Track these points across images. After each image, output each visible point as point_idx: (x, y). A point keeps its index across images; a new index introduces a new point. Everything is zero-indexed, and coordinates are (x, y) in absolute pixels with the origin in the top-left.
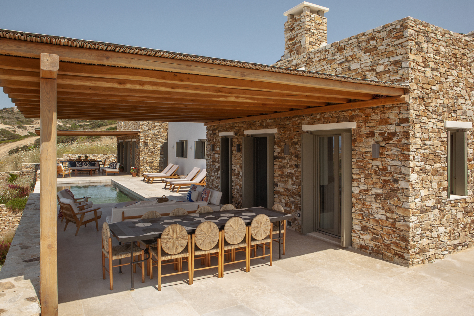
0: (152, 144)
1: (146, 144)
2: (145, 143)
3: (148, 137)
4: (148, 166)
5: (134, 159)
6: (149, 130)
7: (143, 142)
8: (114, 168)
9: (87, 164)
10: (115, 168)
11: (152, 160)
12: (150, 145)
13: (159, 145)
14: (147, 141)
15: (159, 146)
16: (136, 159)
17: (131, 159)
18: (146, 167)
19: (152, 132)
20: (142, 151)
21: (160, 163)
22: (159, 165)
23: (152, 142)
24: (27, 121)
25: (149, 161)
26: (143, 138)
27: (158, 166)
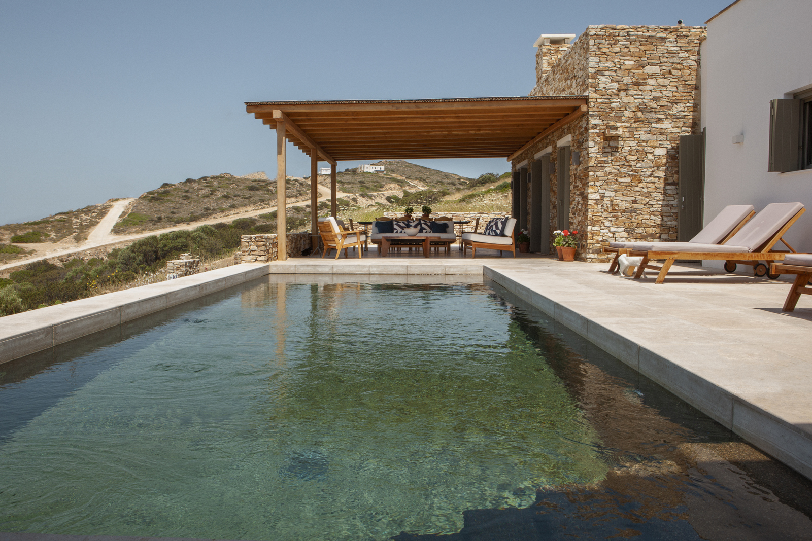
0: (632, 144)
1: (612, 143)
2: (607, 139)
3: (618, 118)
4: (618, 226)
5: (564, 202)
6: (622, 94)
7: (598, 135)
8: (497, 235)
9: (424, 226)
10: (502, 235)
11: (635, 202)
12: (627, 148)
13: (660, 146)
14: (614, 133)
15: (661, 152)
16: (570, 203)
17: (554, 207)
18: (613, 229)
19: (632, 99)
20: (596, 168)
21: (662, 214)
22: (659, 221)
23: (633, 136)
24: (375, 186)
25: (623, 205)
26: (600, 122)
27: (658, 226)
